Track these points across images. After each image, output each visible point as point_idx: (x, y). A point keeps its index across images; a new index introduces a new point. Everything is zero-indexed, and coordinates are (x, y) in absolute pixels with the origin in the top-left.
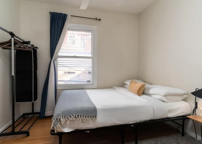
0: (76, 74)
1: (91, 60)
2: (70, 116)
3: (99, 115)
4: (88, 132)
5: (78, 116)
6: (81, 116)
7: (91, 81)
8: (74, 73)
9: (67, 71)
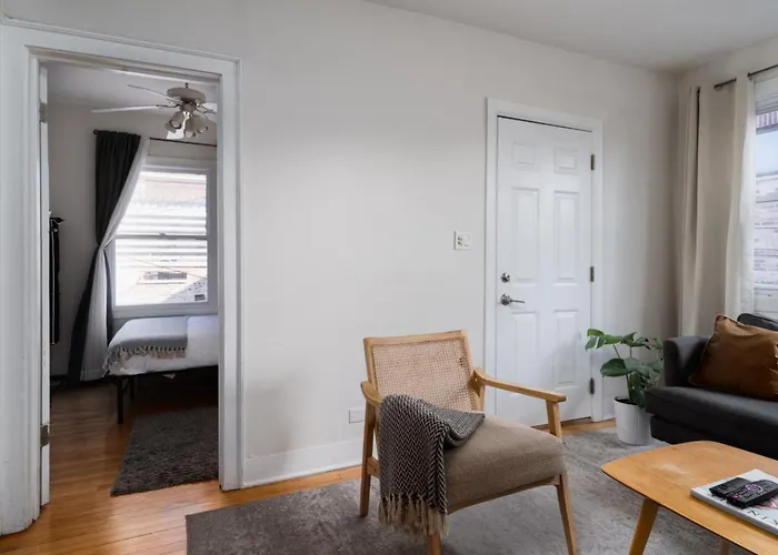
0: (189, 281)
1: (205, 243)
2: (138, 349)
3: (191, 346)
4: (172, 376)
5: (152, 348)
6: (157, 349)
7: (206, 294)
8: (183, 276)
9: (156, 271)
